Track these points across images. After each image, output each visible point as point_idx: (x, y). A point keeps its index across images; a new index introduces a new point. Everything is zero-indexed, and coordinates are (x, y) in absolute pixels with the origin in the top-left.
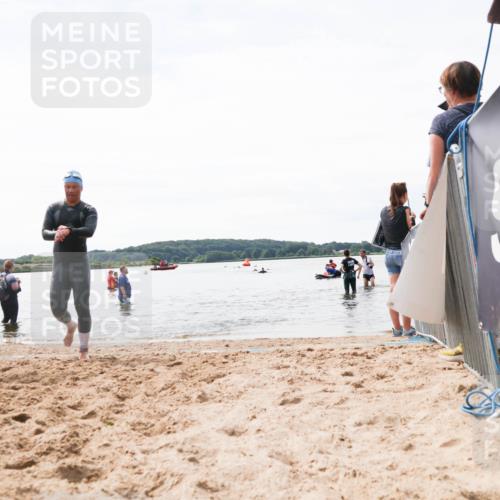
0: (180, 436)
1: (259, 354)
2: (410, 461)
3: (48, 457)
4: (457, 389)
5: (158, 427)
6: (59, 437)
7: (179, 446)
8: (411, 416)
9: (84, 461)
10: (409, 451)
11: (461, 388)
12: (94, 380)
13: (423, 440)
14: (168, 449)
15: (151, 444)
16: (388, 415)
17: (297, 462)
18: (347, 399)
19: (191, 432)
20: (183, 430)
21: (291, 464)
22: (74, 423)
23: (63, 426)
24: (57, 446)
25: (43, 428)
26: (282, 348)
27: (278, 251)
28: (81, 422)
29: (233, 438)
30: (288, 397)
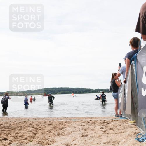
1: (76, 121)
4: (134, 133)
5: (45, 143)
6: (16, 145)
8: (120, 141)
11: (135, 133)
12: (27, 128)
16: (113, 140)
18: (101, 135)
20: (53, 144)
22: (20, 141)
23: (17, 142)
25: (11, 143)
26: (82, 120)
27: (82, 91)
28: (23, 141)
30: (84, 135)
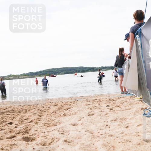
0: (58, 127)
1: (81, 101)
2: (128, 131)
3: (19, 135)
5: (51, 124)
6: (22, 128)
7: (58, 130)
8: (127, 117)
9: (30, 135)
10: (127, 128)
11: (142, 109)
12: (32, 111)
13: (131, 125)
14: (55, 130)
15: (50, 129)
16: (120, 118)
17: (94, 133)
18: (108, 113)
19: (62, 125)
20: (59, 125)
21: (92, 133)
22: (26, 124)
23: (23, 125)
24: (22, 131)
25: (17, 126)
26: (88, 99)
28: (28, 124)
29: (74, 127)
30: (90, 114)
